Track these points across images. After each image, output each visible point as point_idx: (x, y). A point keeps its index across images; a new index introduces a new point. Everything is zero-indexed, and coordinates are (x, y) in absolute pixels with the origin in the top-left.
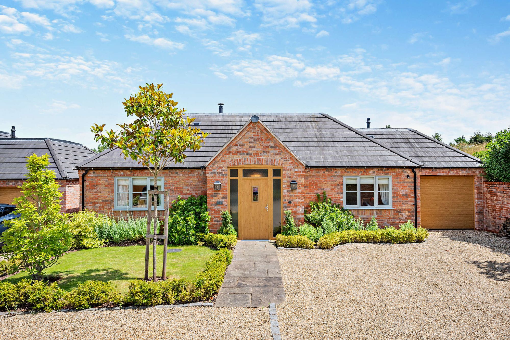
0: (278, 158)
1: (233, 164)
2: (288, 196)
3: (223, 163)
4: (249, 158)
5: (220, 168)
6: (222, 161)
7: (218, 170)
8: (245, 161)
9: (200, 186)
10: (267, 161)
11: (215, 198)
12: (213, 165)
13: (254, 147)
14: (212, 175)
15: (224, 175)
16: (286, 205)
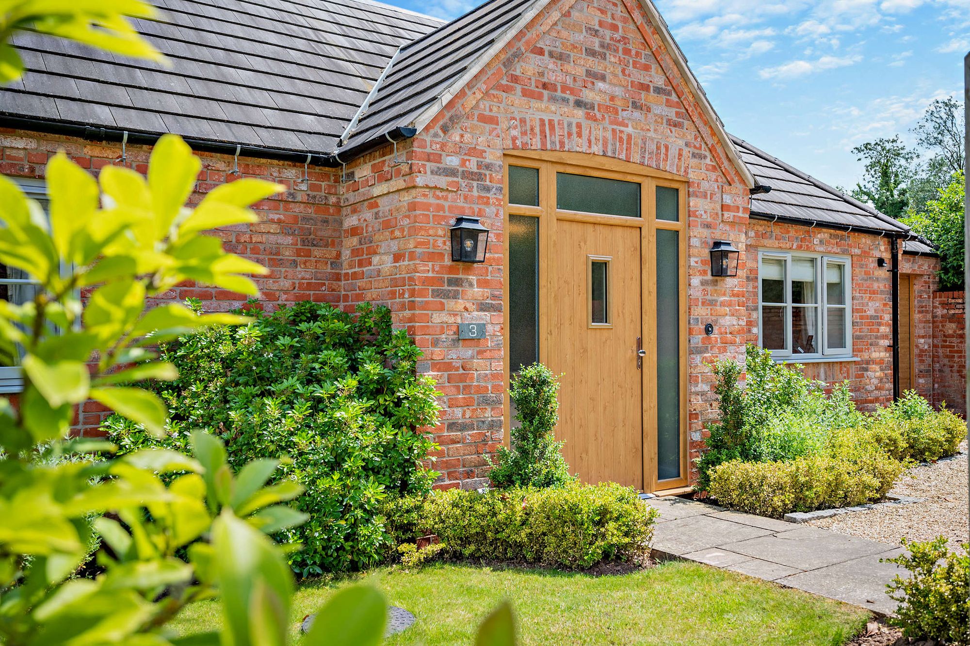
0: (676, 141)
1: (526, 139)
2: (703, 304)
3: (488, 127)
4: (585, 124)
5: (473, 151)
6: (483, 119)
7: (463, 163)
8: (570, 134)
9: (288, 254)
10: (643, 149)
11: (450, 304)
12: (445, 129)
13: (603, 78)
14: (442, 181)
15: (488, 189)
16: (698, 338)
